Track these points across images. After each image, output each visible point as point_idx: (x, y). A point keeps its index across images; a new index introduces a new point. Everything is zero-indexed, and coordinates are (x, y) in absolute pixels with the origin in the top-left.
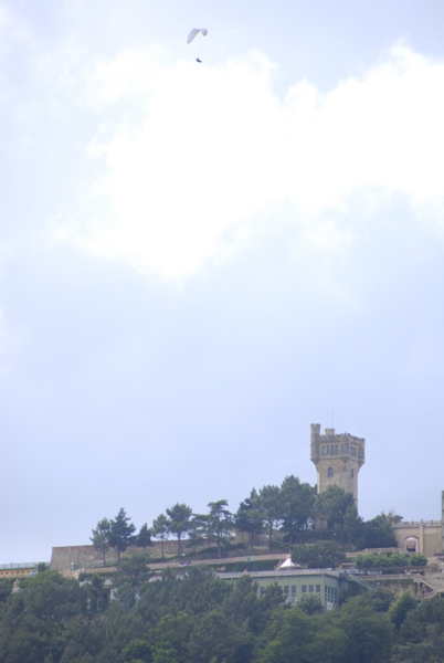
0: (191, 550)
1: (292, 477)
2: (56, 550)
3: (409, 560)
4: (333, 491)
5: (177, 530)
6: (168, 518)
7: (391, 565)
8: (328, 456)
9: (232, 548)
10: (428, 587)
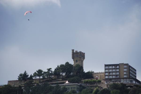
0: (43, 80)
1: (67, 62)
2: (9, 82)
3: (97, 81)
4: (77, 66)
5: (39, 76)
6: (37, 73)
7: (92, 82)
8: (76, 57)
9: (53, 80)
10: (102, 87)
